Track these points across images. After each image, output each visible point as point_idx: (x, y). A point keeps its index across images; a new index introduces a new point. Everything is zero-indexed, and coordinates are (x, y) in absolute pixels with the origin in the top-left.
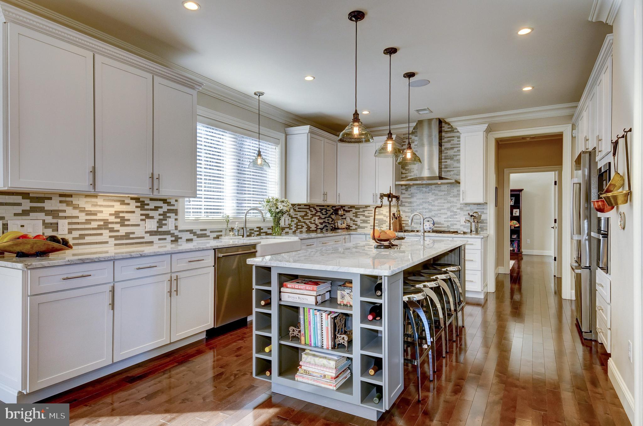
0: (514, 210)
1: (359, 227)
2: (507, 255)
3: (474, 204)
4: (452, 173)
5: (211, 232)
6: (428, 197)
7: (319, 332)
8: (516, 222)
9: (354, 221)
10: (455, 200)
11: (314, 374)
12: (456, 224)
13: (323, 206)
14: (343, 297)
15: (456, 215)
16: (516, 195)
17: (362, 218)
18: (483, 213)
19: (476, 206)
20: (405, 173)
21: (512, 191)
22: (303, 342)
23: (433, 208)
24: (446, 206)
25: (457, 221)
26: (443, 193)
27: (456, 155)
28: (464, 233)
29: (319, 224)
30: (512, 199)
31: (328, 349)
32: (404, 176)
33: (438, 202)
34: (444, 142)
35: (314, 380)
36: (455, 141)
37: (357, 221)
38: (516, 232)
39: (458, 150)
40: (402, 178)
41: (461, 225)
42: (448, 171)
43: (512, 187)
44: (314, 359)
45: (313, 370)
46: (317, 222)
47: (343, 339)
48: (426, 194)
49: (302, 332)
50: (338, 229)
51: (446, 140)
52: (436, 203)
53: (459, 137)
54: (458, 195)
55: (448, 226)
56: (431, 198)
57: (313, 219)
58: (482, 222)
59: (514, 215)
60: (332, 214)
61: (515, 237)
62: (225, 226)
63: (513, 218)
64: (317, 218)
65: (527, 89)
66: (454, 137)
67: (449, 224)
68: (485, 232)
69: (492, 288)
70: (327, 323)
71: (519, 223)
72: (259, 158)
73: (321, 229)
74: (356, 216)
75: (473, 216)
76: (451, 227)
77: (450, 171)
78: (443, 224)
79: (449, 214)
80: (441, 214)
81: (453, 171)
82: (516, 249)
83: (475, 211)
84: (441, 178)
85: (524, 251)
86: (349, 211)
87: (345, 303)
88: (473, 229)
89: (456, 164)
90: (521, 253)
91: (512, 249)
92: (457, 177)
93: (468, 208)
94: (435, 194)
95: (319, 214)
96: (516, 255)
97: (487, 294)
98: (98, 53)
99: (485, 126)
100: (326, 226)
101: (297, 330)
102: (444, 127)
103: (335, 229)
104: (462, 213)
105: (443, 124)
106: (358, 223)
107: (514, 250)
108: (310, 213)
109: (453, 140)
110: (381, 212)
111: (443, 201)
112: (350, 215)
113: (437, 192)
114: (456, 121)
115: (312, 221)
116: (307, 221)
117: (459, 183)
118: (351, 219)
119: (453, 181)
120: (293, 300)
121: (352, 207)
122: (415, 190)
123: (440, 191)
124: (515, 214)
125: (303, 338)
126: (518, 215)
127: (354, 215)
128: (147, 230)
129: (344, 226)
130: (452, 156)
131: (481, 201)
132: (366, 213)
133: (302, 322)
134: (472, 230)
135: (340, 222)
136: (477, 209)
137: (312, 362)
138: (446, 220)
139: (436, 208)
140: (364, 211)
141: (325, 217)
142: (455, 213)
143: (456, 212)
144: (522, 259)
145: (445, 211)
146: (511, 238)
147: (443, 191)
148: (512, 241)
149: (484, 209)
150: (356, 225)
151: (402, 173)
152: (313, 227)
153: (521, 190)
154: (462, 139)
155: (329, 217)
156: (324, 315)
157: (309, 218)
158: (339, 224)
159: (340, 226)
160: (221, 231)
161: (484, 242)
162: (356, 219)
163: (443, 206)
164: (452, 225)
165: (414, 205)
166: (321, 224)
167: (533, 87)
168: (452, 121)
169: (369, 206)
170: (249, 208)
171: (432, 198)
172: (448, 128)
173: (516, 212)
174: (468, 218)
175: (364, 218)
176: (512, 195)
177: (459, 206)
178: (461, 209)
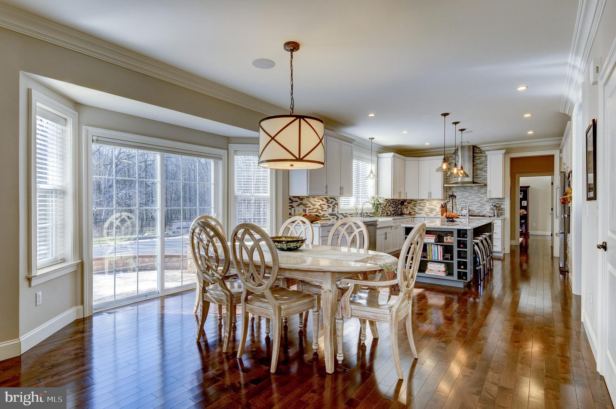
0: (523, 202)
1: (417, 213)
2: (518, 234)
4: (481, 179)
5: (349, 215)
7: (437, 253)
8: (524, 210)
9: (413, 209)
10: (483, 196)
11: (434, 271)
12: (484, 211)
13: (394, 200)
14: (447, 239)
16: (525, 190)
17: (419, 207)
18: (502, 204)
19: (497, 200)
20: (449, 179)
21: (521, 187)
22: (428, 258)
23: (468, 201)
24: (477, 200)
25: (485, 209)
26: (475, 192)
27: (484, 168)
28: (490, 217)
29: (392, 211)
30: (521, 194)
32: (448, 180)
33: (472, 197)
34: (476, 160)
35: (435, 273)
36: (483, 159)
37: (415, 210)
38: (524, 218)
39: (485, 165)
40: (447, 182)
41: (487, 212)
42: (478, 178)
43: (521, 185)
45: (433, 269)
46: (391, 209)
47: (448, 256)
48: (464, 193)
49: (428, 254)
50: (404, 214)
51: (477, 158)
52: (470, 198)
53: (486, 157)
54: (486, 193)
55: (478, 213)
56: (466, 194)
57: (389, 208)
58: (502, 210)
59: (522, 205)
60: (398, 205)
61: (523, 221)
62: (355, 212)
63: (522, 207)
64: (391, 207)
66: (482, 156)
67: (479, 211)
68: (503, 216)
69: (508, 251)
70: (440, 249)
71: (527, 211)
72: (372, 174)
73: (393, 214)
74: (415, 206)
75: (496, 206)
77: (480, 178)
78: (475, 211)
79: (479, 205)
80: (474, 204)
81: (482, 177)
82: (524, 231)
83: (496, 203)
84: (474, 183)
85: (531, 232)
86: (410, 203)
87: (448, 242)
88: (495, 214)
89: (484, 174)
90: (528, 233)
91: (521, 230)
92: (485, 182)
93: (492, 201)
94: (469, 193)
95: (392, 205)
96: (525, 234)
97: (504, 254)
98: (328, 136)
99: (504, 151)
100: (395, 212)
101: (425, 254)
102: (475, 150)
103: (402, 214)
104: (488, 204)
105: (475, 148)
106: (416, 211)
107: (522, 231)
108: (388, 204)
109: (482, 158)
110: (432, 203)
111: (475, 196)
112: (411, 205)
113: (470, 191)
114: (484, 147)
115: (389, 209)
116: (387, 209)
117: (486, 185)
118: (411, 208)
119: (483, 185)
121: (412, 200)
124: (524, 204)
125: (428, 257)
126: (526, 205)
127: (414, 205)
128: (329, 213)
129: (408, 212)
130: (481, 168)
131: (501, 197)
132: (422, 204)
133: (428, 250)
135: (405, 210)
136: (498, 201)
137: (433, 266)
138: (477, 208)
139: (470, 201)
140: (420, 203)
141: (395, 207)
142: (484, 204)
144: (529, 238)
145: (477, 203)
146: (520, 222)
147: (475, 190)
148: (521, 225)
149: (502, 201)
150: (415, 212)
151: (447, 179)
152: (389, 212)
153: (528, 187)
154: (488, 158)
155: (397, 207)
156: (439, 246)
157: (387, 207)
158: (405, 211)
159: (405, 212)
160: (352, 214)
161: (503, 222)
162: (414, 208)
163: (475, 200)
164: (481, 212)
166: (393, 211)
168: (482, 147)
169: (424, 200)
170: (364, 202)
172: (478, 151)
173: (524, 203)
174: (492, 207)
175: (420, 208)
176: (521, 191)
177: (485, 199)
178: (487, 202)
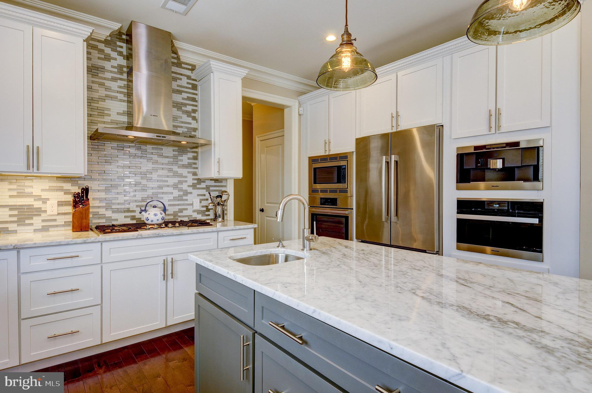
3: (211, 180)
6: (141, 165)
10: (184, 171)
12: (186, 209)
15: (187, 195)
19: (214, 183)
23: (150, 184)
25: (188, 205)
26: (166, 160)
33: (158, 174)
41: (195, 211)
48: (137, 160)
56: (146, 165)
66: (181, 75)
76: (180, 214)
79: (176, 193)
80: (163, 193)
93: (205, 185)
94: (152, 161)
104: (195, 192)
109: (181, 79)
111: (165, 172)
113: (155, 157)
114: (189, 51)
122: (112, 151)
123: (161, 156)
130: (179, 103)
138: (174, 203)
139: (155, 184)
143: (186, 191)
145: (170, 189)
147: (166, 157)
163: (167, 181)
164: (180, 211)
165: (110, 178)
177: (190, 180)
178: (194, 186)
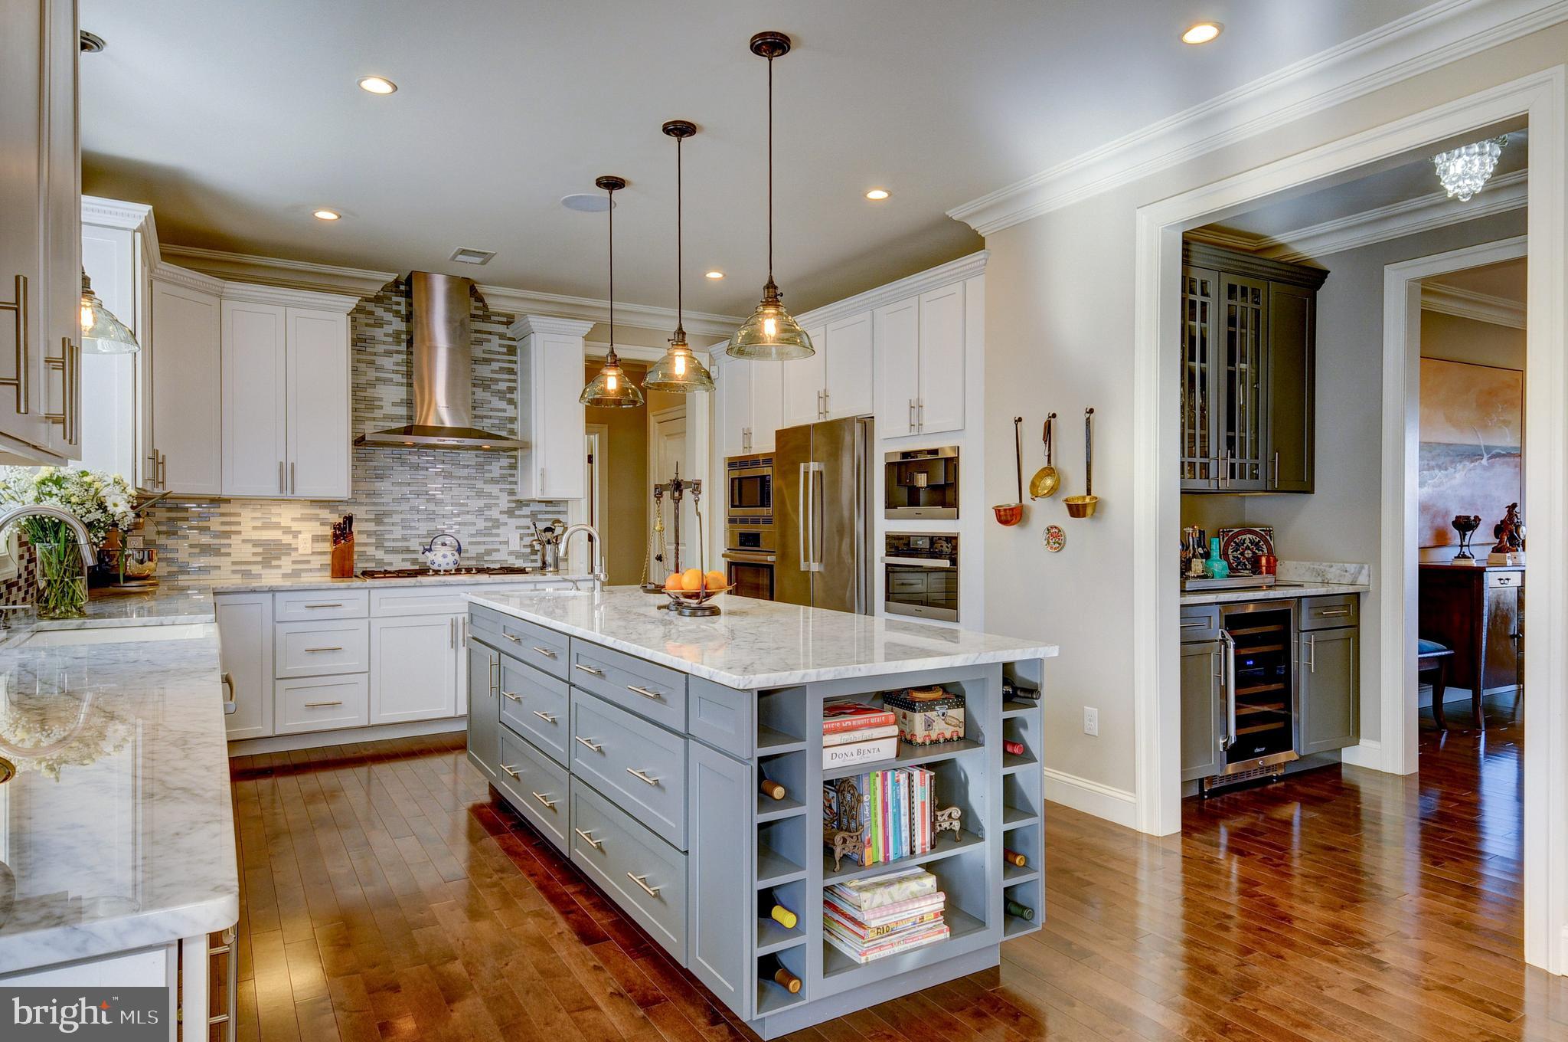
6: (426, 481)
7: (905, 820)
10: (494, 489)
11: (900, 927)
12: (498, 551)
14: (929, 725)
15: (498, 527)
19: (543, 508)
22: (869, 861)
23: (440, 510)
24: (476, 504)
25: (500, 543)
31: (924, 853)
33: (453, 493)
36: (496, 342)
37: (174, 550)
41: (510, 553)
44: (889, 893)
45: (893, 918)
48: (420, 472)
52: (447, 496)
53: (507, 337)
54: (506, 479)
56: (433, 481)
65: (714, 275)
66: (490, 333)
67: (481, 549)
74: (173, 533)
76: (486, 558)
79: (481, 524)
81: (490, 417)
83: (544, 517)
87: (934, 737)
88: (549, 559)
93: (528, 511)
99: (584, 327)
101: (852, 837)
104: (512, 522)
106: (181, 555)
109: (489, 341)
110: (274, 519)
111: (464, 491)
114: (500, 296)
117: (529, 448)
120: (844, 761)
125: (866, 852)
130: (486, 379)
132: (214, 523)
133: (866, 811)
134: (547, 563)
136: (547, 512)
137: (887, 901)
138: (474, 540)
140: (203, 516)
142: (497, 523)
143: (497, 520)
145: (472, 518)
147: (465, 467)
156: (917, 775)
163: (466, 505)
164: (489, 552)
165: (382, 500)
167: (724, 275)
169: (227, 500)
171: (435, 483)
172: (477, 311)
174: (529, 533)
175: (205, 539)
177: (506, 503)
178: (510, 513)
